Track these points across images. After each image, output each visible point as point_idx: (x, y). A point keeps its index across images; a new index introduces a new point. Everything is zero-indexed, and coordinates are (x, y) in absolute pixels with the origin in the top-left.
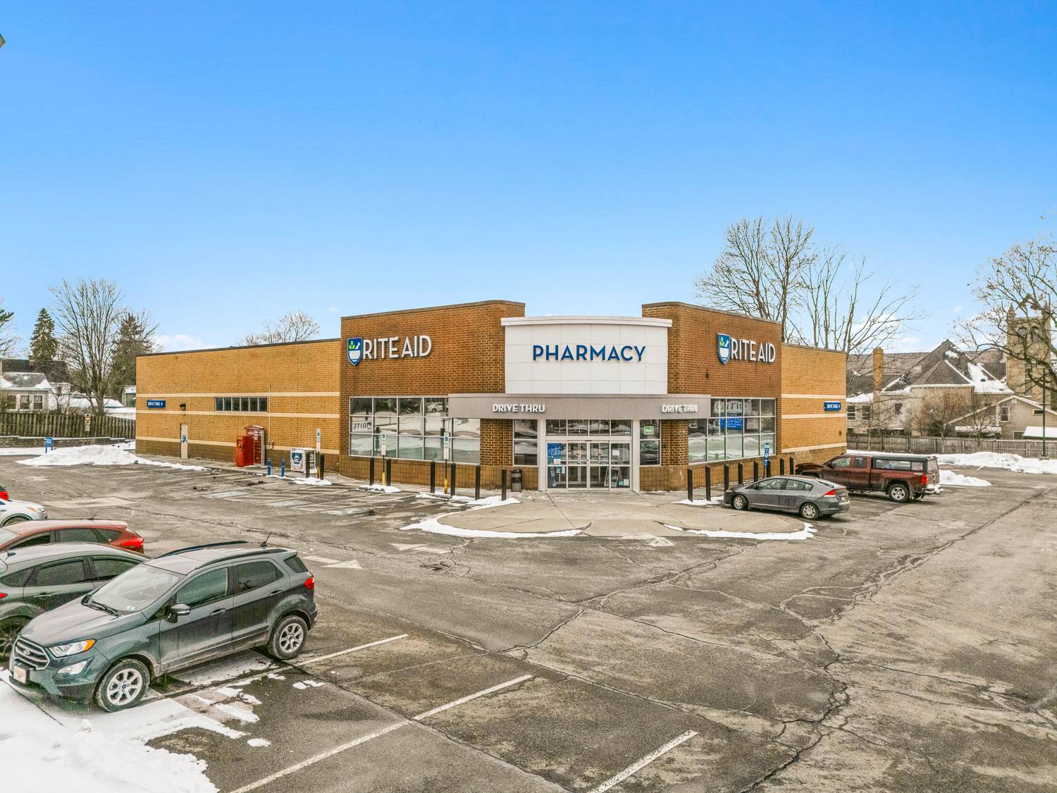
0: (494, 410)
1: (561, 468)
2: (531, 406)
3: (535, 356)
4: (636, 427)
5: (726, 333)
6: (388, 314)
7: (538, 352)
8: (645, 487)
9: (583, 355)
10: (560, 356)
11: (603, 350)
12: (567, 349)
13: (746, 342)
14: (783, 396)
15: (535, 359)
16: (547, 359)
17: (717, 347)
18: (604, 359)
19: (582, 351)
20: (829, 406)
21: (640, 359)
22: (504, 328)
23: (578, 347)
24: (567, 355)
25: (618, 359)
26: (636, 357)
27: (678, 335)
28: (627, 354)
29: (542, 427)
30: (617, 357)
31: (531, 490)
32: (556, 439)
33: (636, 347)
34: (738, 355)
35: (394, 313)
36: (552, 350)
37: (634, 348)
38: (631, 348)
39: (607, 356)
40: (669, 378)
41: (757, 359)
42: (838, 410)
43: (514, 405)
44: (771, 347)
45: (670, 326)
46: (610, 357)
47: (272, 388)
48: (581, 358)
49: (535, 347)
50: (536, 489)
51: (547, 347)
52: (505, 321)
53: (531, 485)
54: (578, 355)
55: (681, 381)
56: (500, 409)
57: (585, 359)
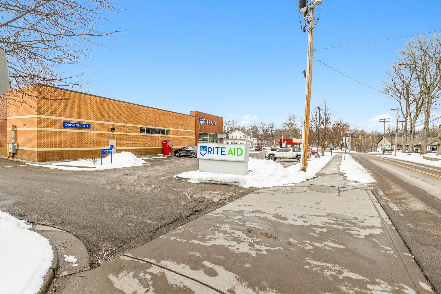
6: (208, 114)
35: (209, 115)
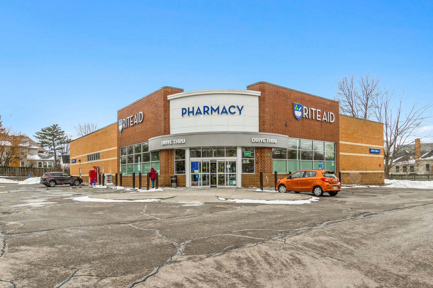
0: (162, 144)
1: (198, 175)
2: (178, 140)
3: (183, 114)
4: (239, 152)
5: (299, 103)
7: (185, 112)
8: (244, 185)
9: (207, 112)
10: (195, 113)
11: (218, 108)
12: (199, 108)
13: (314, 109)
14: (341, 142)
15: (183, 116)
16: (189, 115)
17: (293, 110)
18: (218, 113)
19: (206, 109)
20: (372, 151)
21: (240, 113)
22: (169, 101)
23: (204, 107)
24: (199, 112)
25: (227, 113)
26: (238, 112)
27: (264, 100)
28: (232, 110)
29: (187, 153)
30: (226, 112)
31: (182, 187)
32: (195, 159)
33: (238, 107)
34: (308, 116)
36: (191, 110)
37: (236, 107)
38: (235, 107)
39: (220, 112)
40: (260, 124)
41: (322, 119)
42: (378, 153)
43: (170, 140)
44: (332, 114)
45: (260, 95)
46: (222, 112)
47: (101, 149)
48: (206, 113)
49: (183, 109)
50: (184, 186)
51: (189, 108)
52: (169, 97)
53: (182, 184)
54: (204, 112)
55: (267, 126)
56: (165, 144)
57: (208, 113)
